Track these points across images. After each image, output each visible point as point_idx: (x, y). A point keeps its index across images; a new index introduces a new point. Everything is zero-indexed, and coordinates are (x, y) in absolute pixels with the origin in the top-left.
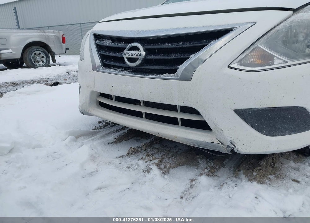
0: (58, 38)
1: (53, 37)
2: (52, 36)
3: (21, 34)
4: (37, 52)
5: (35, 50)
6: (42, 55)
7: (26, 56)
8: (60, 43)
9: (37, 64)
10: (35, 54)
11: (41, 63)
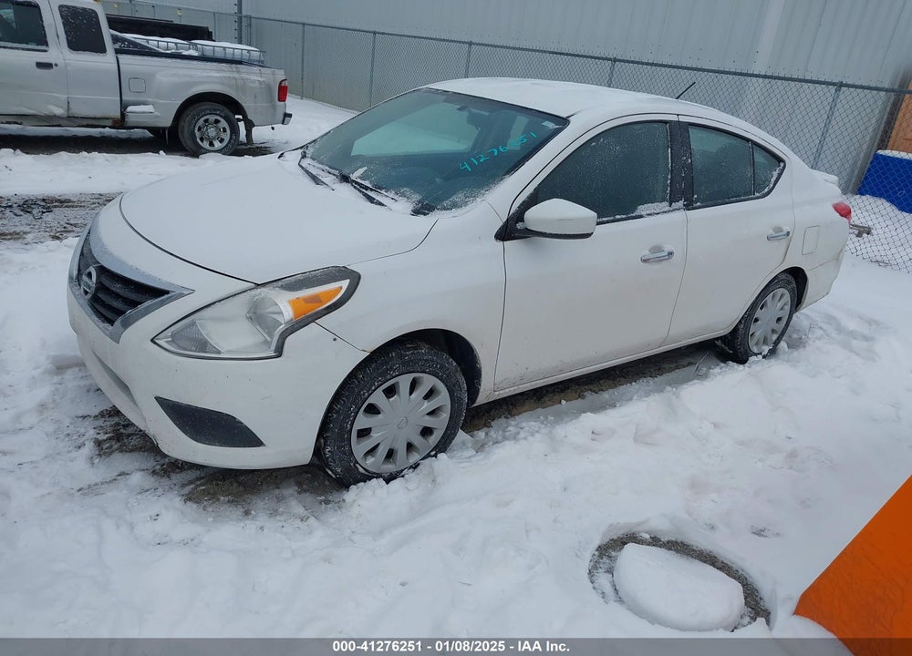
0: (269, 87)
1: (257, 84)
2: (254, 82)
3: (181, 72)
4: (212, 118)
5: (208, 112)
6: (224, 124)
7: (185, 124)
8: (271, 101)
9: (205, 145)
10: (206, 121)
11: (217, 145)
